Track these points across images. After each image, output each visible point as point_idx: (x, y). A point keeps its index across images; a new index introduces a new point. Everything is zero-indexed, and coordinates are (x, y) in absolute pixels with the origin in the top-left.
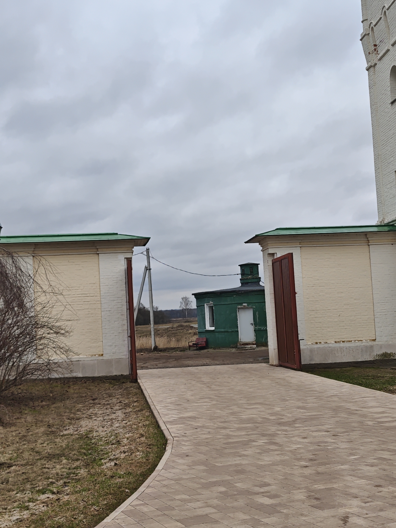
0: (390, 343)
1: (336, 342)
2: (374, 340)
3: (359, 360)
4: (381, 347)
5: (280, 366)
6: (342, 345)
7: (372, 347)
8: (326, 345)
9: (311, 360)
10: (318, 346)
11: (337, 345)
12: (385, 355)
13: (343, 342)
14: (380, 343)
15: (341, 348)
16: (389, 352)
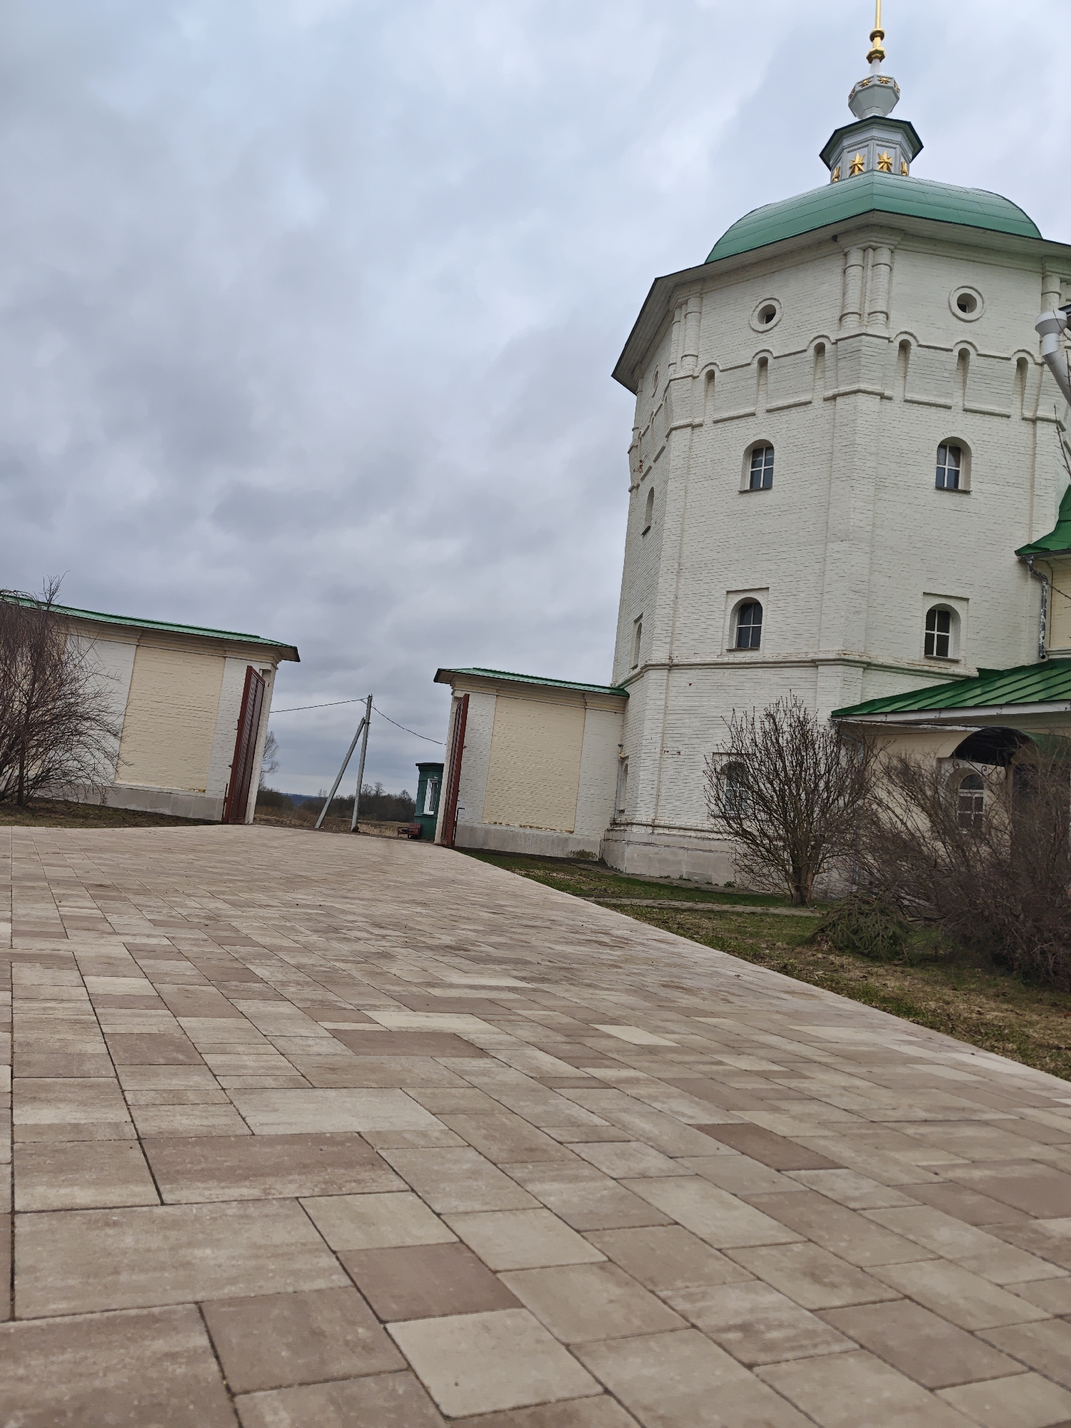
0: (592, 839)
1: (521, 826)
2: (572, 832)
3: (548, 855)
4: (579, 842)
5: (443, 846)
6: (528, 831)
7: (567, 840)
8: (508, 828)
9: (484, 844)
10: (498, 827)
11: (522, 830)
12: (582, 853)
13: (531, 827)
14: (579, 837)
15: (526, 835)
16: (587, 850)
